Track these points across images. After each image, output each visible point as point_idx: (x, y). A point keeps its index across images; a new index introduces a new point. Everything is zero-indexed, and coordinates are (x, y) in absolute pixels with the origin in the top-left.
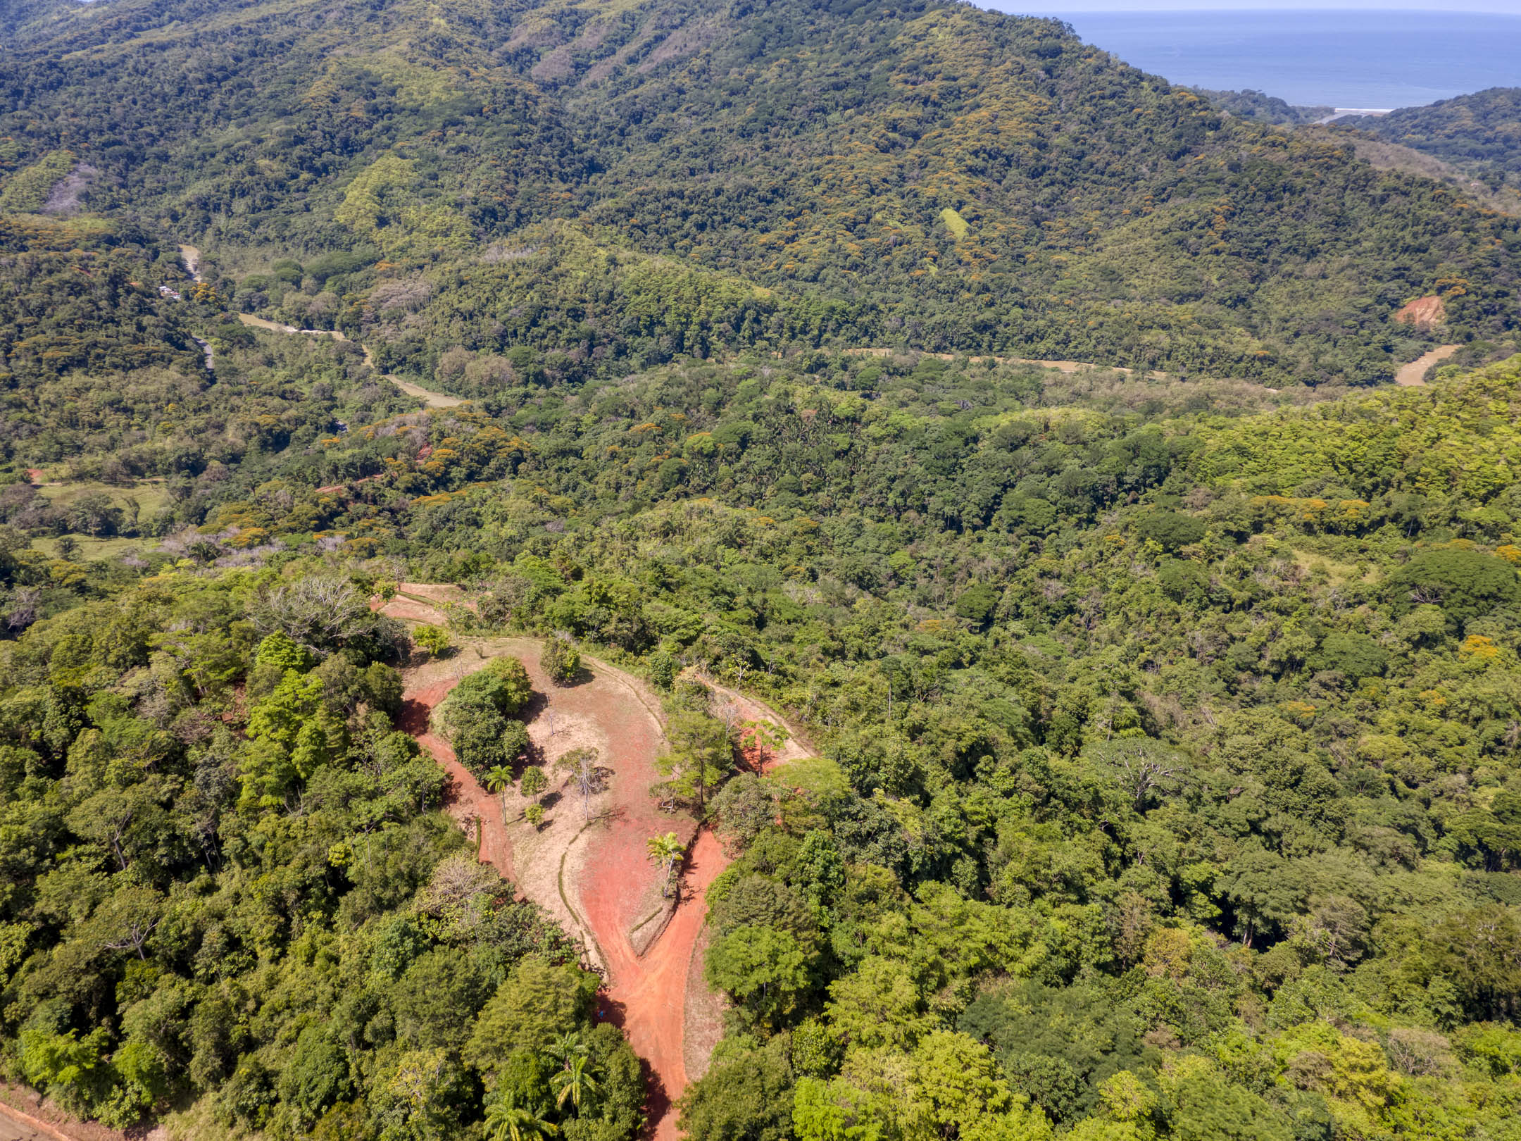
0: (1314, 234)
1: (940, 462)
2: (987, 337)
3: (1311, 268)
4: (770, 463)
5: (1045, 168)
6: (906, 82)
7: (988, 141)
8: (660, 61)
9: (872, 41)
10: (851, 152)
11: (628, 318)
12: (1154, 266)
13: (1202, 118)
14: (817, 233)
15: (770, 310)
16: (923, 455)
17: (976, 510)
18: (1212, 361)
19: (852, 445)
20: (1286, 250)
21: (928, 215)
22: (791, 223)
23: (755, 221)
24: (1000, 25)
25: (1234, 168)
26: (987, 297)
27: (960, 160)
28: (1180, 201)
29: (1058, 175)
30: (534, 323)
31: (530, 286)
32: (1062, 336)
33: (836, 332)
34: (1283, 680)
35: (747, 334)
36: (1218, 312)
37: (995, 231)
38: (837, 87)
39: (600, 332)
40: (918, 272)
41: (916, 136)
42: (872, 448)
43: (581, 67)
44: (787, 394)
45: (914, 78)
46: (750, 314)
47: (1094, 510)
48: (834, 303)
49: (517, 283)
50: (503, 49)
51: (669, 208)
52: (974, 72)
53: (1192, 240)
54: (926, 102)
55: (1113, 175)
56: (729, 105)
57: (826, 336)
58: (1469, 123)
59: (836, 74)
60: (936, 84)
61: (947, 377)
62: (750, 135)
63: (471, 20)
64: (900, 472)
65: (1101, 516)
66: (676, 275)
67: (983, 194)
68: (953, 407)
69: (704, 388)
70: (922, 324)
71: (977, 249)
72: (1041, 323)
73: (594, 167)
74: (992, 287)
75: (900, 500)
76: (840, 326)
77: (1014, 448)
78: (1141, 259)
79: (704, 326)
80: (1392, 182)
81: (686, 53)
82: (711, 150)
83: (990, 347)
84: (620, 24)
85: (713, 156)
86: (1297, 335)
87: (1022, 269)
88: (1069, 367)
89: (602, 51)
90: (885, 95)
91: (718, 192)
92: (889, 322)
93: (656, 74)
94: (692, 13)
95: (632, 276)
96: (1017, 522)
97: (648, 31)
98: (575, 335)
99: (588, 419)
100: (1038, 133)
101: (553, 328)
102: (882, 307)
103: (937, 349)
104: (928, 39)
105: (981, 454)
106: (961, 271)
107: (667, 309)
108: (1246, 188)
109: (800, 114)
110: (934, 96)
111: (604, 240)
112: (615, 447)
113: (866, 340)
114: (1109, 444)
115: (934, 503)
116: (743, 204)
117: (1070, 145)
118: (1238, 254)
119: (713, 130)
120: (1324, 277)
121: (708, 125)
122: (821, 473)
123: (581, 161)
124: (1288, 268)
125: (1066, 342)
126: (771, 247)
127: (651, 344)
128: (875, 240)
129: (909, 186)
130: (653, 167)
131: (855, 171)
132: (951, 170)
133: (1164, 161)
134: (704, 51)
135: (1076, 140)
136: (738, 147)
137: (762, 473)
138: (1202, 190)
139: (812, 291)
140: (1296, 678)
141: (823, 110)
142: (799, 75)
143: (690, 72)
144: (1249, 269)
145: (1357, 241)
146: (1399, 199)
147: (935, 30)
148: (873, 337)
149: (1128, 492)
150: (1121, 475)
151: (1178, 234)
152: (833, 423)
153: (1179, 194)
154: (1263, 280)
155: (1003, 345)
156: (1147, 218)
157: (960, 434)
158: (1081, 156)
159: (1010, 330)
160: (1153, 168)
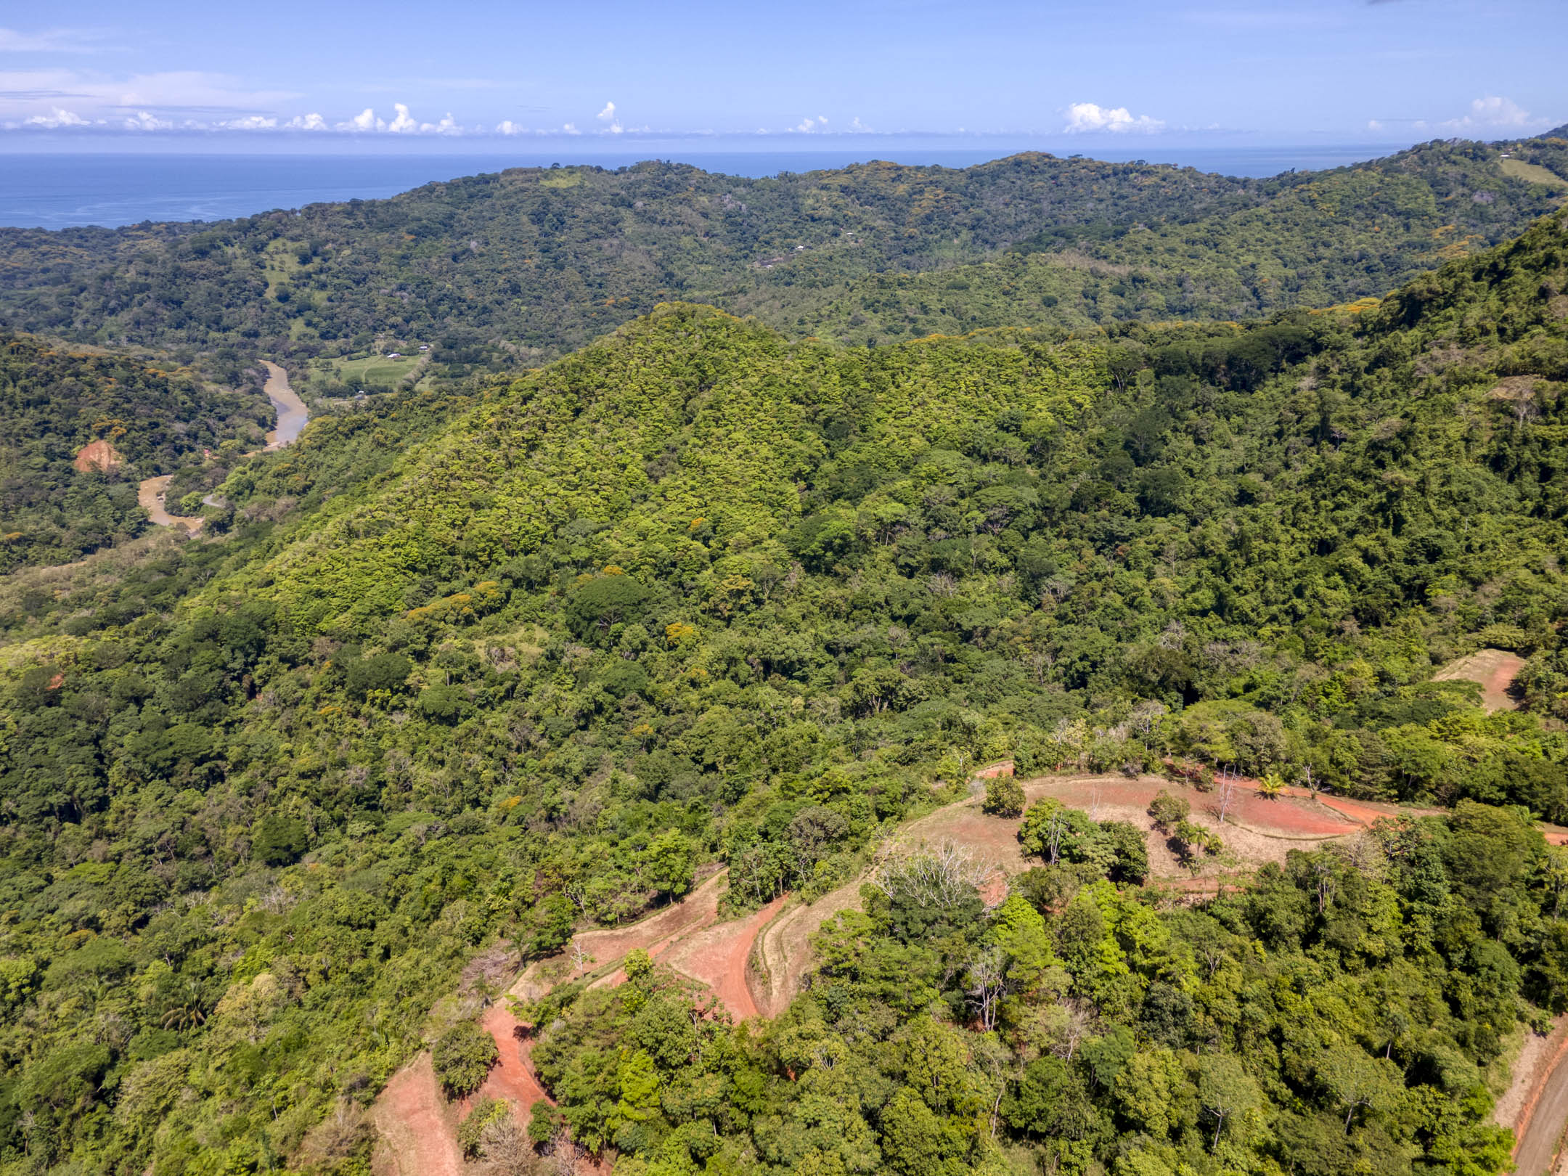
115: (19, 805)
149: (239, 679)
150: (223, 667)
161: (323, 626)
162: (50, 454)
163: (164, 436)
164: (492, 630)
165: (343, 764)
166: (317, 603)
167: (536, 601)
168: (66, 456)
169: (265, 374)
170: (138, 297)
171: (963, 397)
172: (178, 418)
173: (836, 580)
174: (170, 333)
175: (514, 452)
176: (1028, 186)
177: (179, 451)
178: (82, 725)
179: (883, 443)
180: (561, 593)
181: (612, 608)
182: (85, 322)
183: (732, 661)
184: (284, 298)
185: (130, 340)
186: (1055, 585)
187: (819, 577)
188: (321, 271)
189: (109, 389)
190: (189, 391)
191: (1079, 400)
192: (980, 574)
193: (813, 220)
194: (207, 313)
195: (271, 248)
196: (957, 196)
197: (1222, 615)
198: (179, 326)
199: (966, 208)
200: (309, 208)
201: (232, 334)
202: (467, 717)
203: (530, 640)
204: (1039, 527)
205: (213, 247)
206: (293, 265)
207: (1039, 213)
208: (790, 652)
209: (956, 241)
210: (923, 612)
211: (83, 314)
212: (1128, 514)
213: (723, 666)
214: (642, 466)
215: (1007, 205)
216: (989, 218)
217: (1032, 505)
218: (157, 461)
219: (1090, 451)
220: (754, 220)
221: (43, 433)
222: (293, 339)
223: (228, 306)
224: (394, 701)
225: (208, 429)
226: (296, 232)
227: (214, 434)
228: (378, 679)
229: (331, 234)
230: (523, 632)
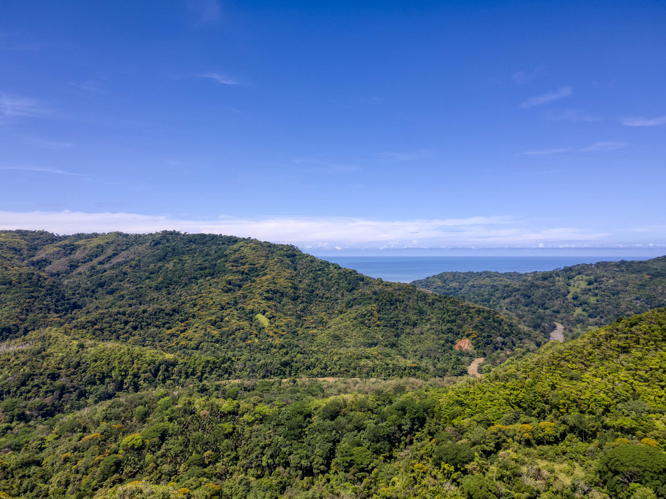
0: (414, 318)
1: (292, 432)
2: (288, 369)
3: (417, 330)
4: (182, 448)
5: (298, 297)
6: (233, 266)
7: (272, 286)
8: (115, 263)
9: (216, 252)
10: (211, 292)
11: (88, 375)
12: (354, 333)
13: (357, 277)
14: (197, 327)
15: (174, 364)
16: (281, 429)
17: (321, 460)
18: (393, 371)
19: (234, 429)
20: (405, 324)
21: (250, 316)
22: (183, 324)
23: (164, 324)
24: (270, 247)
25: (375, 293)
26: (284, 350)
27: (261, 295)
28: (357, 307)
29: (304, 299)
30: (24, 384)
31: (24, 364)
32: (323, 365)
33: (210, 373)
35: (161, 378)
36: (388, 350)
37: (283, 321)
38: (201, 269)
39: (69, 385)
40: (249, 342)
41: (240, 286)
42: (247, 428)
43: (73, 266)
44: (190, 403)
45: (236, 265)
46: (163, 367)
47: (390, 450)
48: (209, 358)
49: (16, 362)
50: (30, 260)
51: (117, 320)
52: (262, 262)
53: (367, 321)
54: (243, 273)
55: (327, 298)
56: (150, 278)
57: (205, 375)
59: (200, 264)
60: (246, 266)
61: (274, 389)
62: (160, 289)
63: (14, 249)
64: (267, 442)
65: (396, 453)
66: (119, 350)
67: (273, 308)
68: (282, 403)
69: (136, 406)
70: (255, 365)
71: (275, 330)
72: (312, 360)
73: (76, 306)
74: (286, 346)
75: (270, 461)
76: (212, 370)
77: (333, 418)
78: (348, 330)
79: (136, 376)
80: (434, 297)
81: (128, 259)
82: (140, 296)
83: (290, 374)
84: (96, 249)
85: (141, 299)
86: (422, 357)
87: (297, 338)
89: (85, 260)
90: (224, 271)
91: (144, 312)
92: (238, 366)
93: (113, 268)
94: (132, 245)
95: (92, 352)
96: (351, 464)
97: (109, 251)
98: (51, 388)
99: (50, 438)
100: (292, 283)
101: (37, 385)
102: (233, 358)
103: (264, 377)
104: (240, 251)
105: (315, 424)
106: (270, 340)
107: (114, 368)
108: (382, 301)
109: (185, 279)
110: (246, 271)
111: (77, 337)
112: (69, 454)
113: (226, 376)
114: (385, 409)
115: (293, 459)
116: (158, 317)
117: (307, 288)
118: (386, 326)
119: (142, 288)
120: (422, 334)
121: (139, 286)
122: (217, 450)
123: (68, 304)
124: (408, 331)
125: (326, 368)
126: (173, 335)
127: (102, 388)
128: (226, 329)
129: (239, 306)
130: (109, 304)
131: (213, 300)
132: (258, 299)
133: (346, 293)
134: (137, 259)
135: (309, 286)
136: (155, 295)
137: (177, 455)
138: (365, 302)
139: (196, 354)
141: (196, 278)
142: (183, 265)
143: (130, 266)
144: (393, 332)
145: (429, 320)
146: (439, 303)
147: (243, 248)
148: (230, 374)
149: (406, 435)
151: (360, 319)
152: (221, 417)
153: (356, 304)
154: (399, 336)
155: (296, 372)
156: (346, 314)
157: (301, 413)
158: (312, 291)
159: (298, 365)
160: (343, 295)
161: (455, 422)
162: (447, 341)
163: (492, 341)
166: (458, 408)
167: (582, 446)
168: (453, 343)
169: (554, 327)
170: (515, 293)
172: (501, 335)
174: (523, 307)
175: (610, 352)
177: (496, 348)
178: (334, 432)
180: (600, 446)
181: (633, 469)
182: (494, 301)
184: (575, 298)
185: (507, 309)
188: (597, 288)
189: (477, 320)
190: (510, 326)
194: (540, 301)
195: (575, 278)
198: (527, 306)
200: (598, 263)
201: (548, 311)
205: (551, 277)
206: (584, 285)
211: (494, 298)
218: (485, 351)
221: (448, 333)
222: (575, 316)
223: (549, 300)
224: (454, 476)
225: (512, 342)
226: (590, 272)
227: (514, 345)
228: (450, 457)
229: (606, 274)
230: (565, 465)
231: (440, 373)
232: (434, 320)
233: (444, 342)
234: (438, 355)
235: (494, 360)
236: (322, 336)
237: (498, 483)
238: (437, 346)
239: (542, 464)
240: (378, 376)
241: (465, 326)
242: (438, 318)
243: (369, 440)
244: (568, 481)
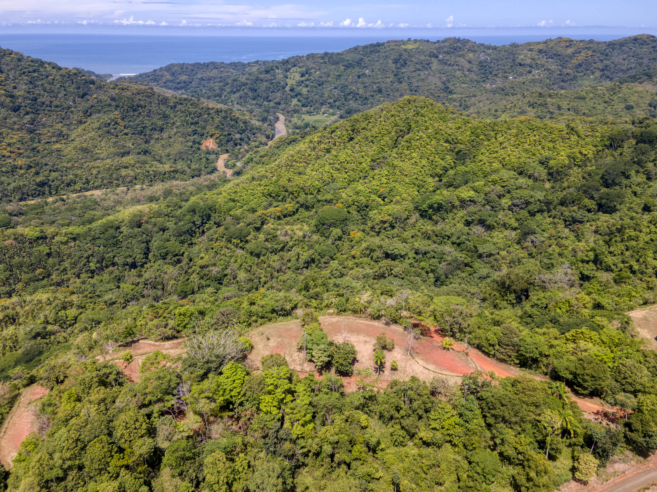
0: (160, 123)
2: (47, 189)
3: (165, 135)
5: (19, 107)
12: (103, 144)
13: (84, 80)
17: (142, 256)
18: (154, 177)
20: (152, 130)
25: (113, 99)
26: (33, 170)
28: (97, 115)
29: (28, 109)
32: (84, 181)
34: (309, 268)
36: (143, 158)
47: (191, 239)
53: (113, 131)
55: (57, 107)
58: (169, 77)
64: (90, 252)
65: (194, 240)
68: (67, 221)
72: (71, 176)
74: (33, 166)
77: (139, 226)
78: (95, 141)
80: (175, 100)
86: (176, 161)
87: (40, 155)
88: (97, 193)
96: (166, 254)
100: (6, 91)
106: (10, 160)
108: (123, 107)
114: (178, 213)
115: (119, 260)
117: (27, 95)
118: (134, 134)
120: (171, 138)
124: (156, 136)
125: (88, 182)
133: (77, 99)
135: (29, 92)
138: (105, 110)
140: (314, 265)
144: (142, 139)
145: (174, 123)
146: (180, 106)
149: (199, 228)
150: (194, 222)
151: (105, 129)
152: (30, 243)
153: (96, 112)
154: (149, 142)
155: (57, 190)
156: (87, 124)
157: (112, 227)
158: (35, 99)
159: (57, 183)
160: (74, 101)
161: (232, 213)
162: (194, 142)
163: (232, 139)
164: (287, 223)
165: (215, 265)
166: (232, 204)
167: (307, 214)
168: (199, 143)
169: (278, 119)
170: (243, 87)
171: (526, 146)
172: (238, 132)
173: (433, 222)
174: (251, 101)
175: (320, 153)
176: (638, 51)
177: (236, 145)
178: (144, 236)
179: (480, 164)
180: (316, 212)
181: (331, 221)
182: (225, 96)
183: (372, 251)
184: (292, 90)
185: (238, 103)
186: (535, 239)
187: (425, 220)
188: (307, 80)
189: (217, 120)
190: (245, 123)
191: (585, 152)
192: (503, 229)
193: (520, 65)
194: (264, 95)
195: (291, 71)
196: (598, 55)
197: (596, 265)
198: (254, 99)
199: (602, 61)
200: (308, 55)
201: (271, 103)
202: (264, 255)
203: (301, 229)
204: (541, 211)
205: (272, 69)
206: (298, 77)
207: (641, 64)
208: (396, 250)
209: (592, 77)
210: (467, 242)
211: (225, 93)
212: (589, 211)
213: (368, 252)
214: (369, 164)
215: (624, 60)
216: (612, 65)
217: (539, 200)
218: (228, 148)
219: (584, 178)
220: (492, 65)
221: (194, 134)
222: (292, 106)
223: (272, 92)
224: (241, 245)
225: (248, 137)
226: (302, 64)
227: (250, 140)
228: (236, 235)
229: (314, 66)
230: (299, 226)
231: (196, 173)
232: (178, 124)
233: (191, 144)
234: (190, 157)
235: (237, 156)
236: (69, 150)
237: (266, 243)
238: (187, 148)
239: (288, 227)
240: (143, 184)
241: (208, 127)
242: (182, 121)
243: (174, 236)
244: (301, 234)
